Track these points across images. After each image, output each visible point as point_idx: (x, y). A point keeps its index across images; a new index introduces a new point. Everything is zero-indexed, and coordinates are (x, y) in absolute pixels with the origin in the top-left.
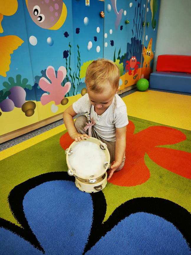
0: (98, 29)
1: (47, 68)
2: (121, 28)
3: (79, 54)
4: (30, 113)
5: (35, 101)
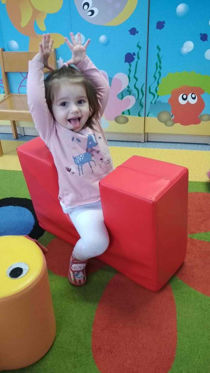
3: (159, 59)
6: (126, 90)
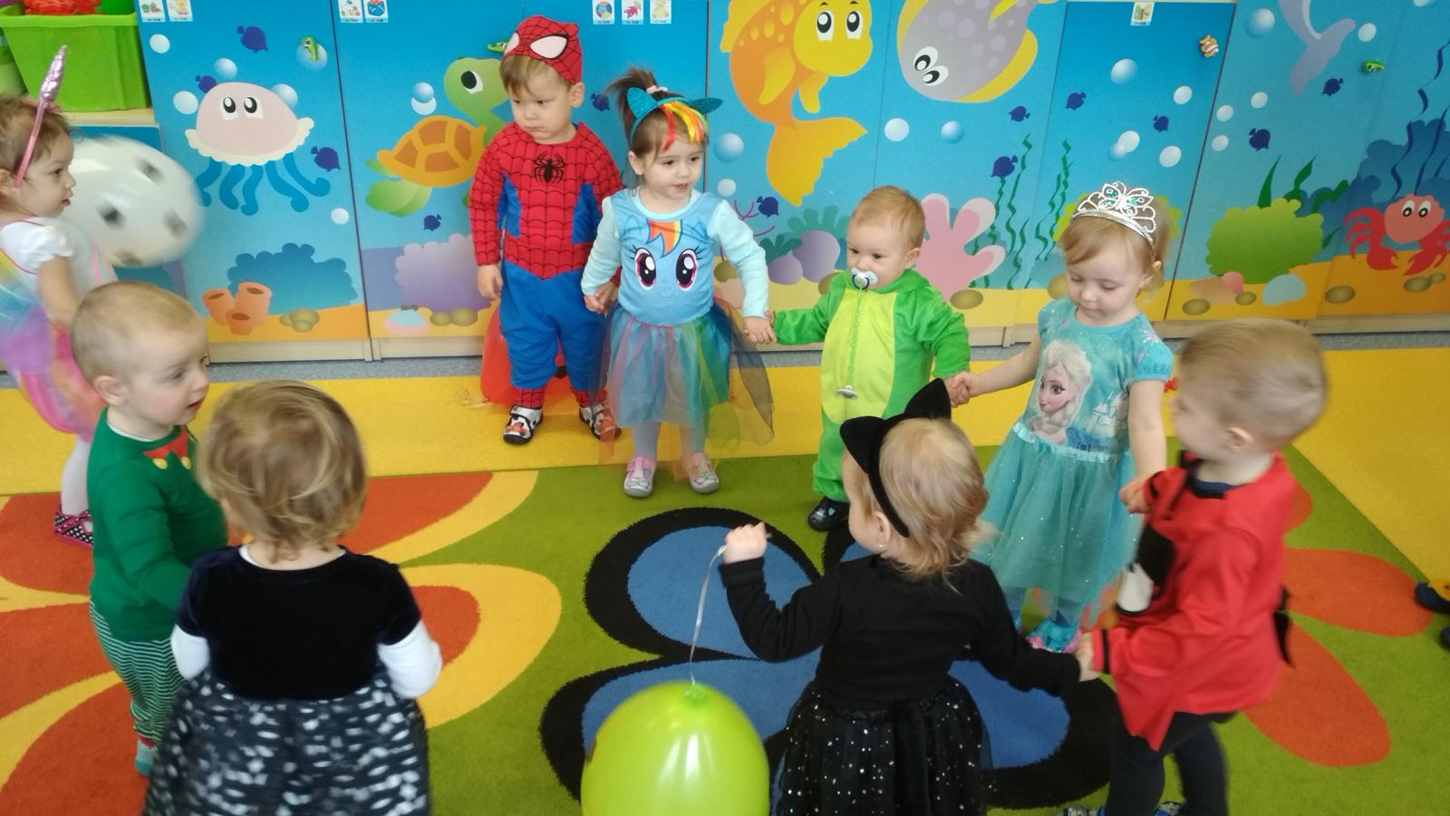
2: (1332, 87)
3: (1066, 168)
6: (987, 233)
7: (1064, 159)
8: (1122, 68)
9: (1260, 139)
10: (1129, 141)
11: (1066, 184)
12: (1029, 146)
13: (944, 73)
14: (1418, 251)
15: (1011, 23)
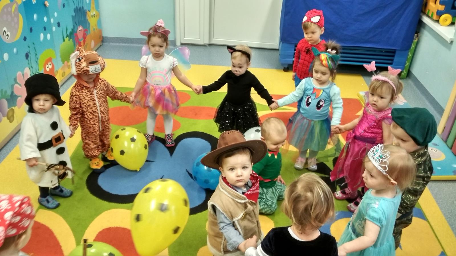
0: (45, 19)
1: (17, 74)
2: (64, 6)
4: (12, 119)
5: (13, 108)
7: (34, 48)
8: (35, 16)
9: (59, 25)
10: (42, 35)
11: (37, 55)
12: (29, 47)
13: (9, 33)
14: (83, 40)
15: (16, 13)
